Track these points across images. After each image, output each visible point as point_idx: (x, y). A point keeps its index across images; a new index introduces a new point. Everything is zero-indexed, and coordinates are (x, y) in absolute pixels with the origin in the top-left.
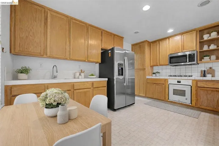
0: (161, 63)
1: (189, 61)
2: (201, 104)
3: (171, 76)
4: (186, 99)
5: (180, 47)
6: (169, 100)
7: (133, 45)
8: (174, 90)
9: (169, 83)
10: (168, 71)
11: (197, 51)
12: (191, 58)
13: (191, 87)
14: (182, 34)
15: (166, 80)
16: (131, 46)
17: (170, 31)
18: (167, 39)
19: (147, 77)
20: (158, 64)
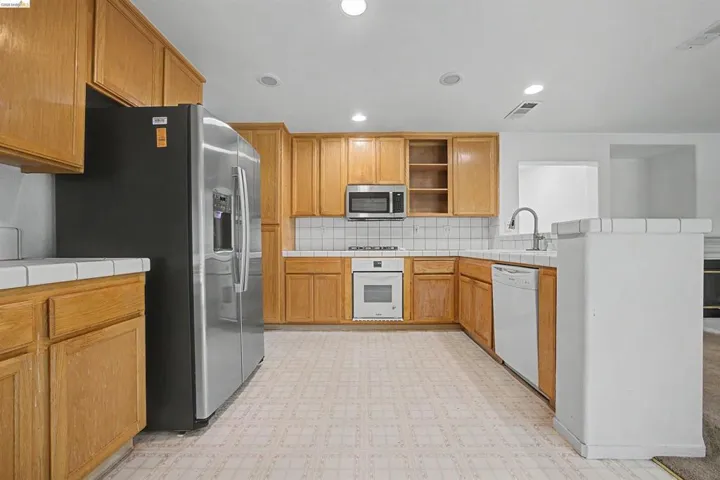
0: (323, 210)
2: (420, 313)
4: (393, 308)
5: (374, 169)
6: (353, 320)
8: (366, 287)
9: (353, 269)
10: (340, 233)
11: (406, 187)
12: (398, 202)
13: (403, 274)
14: (377, 136)
15: (345, 261)
17: (359, 118)
18: (343, 140)
20: (316, 212)
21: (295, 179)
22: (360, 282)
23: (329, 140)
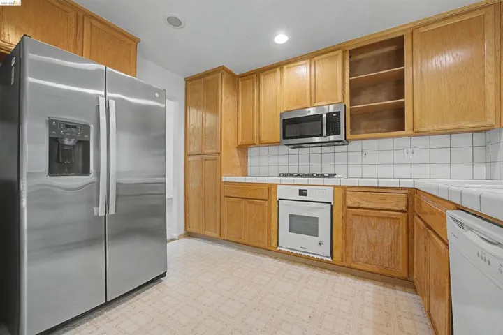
0: (262, 138)
1: (328, 134)
2: (354, 256)
3: (285, 175)
4: (320, 244)
5: (309, 92)
6: (279, 248)
7: (189, 80)
8: (291, 216)
9: (279, 197)
10: (284, 160)
11: (345, 106)
12: (333, 123)
13: (332, 206)
14: (311, 56)
15: (271, 188)
16: (184, 82)
17: (281, 38)
18: (278, 69)
19: (225, 179)
20: (257, 142)
21: (240, 114)
22: (285, 210)
23: (267, 72)
